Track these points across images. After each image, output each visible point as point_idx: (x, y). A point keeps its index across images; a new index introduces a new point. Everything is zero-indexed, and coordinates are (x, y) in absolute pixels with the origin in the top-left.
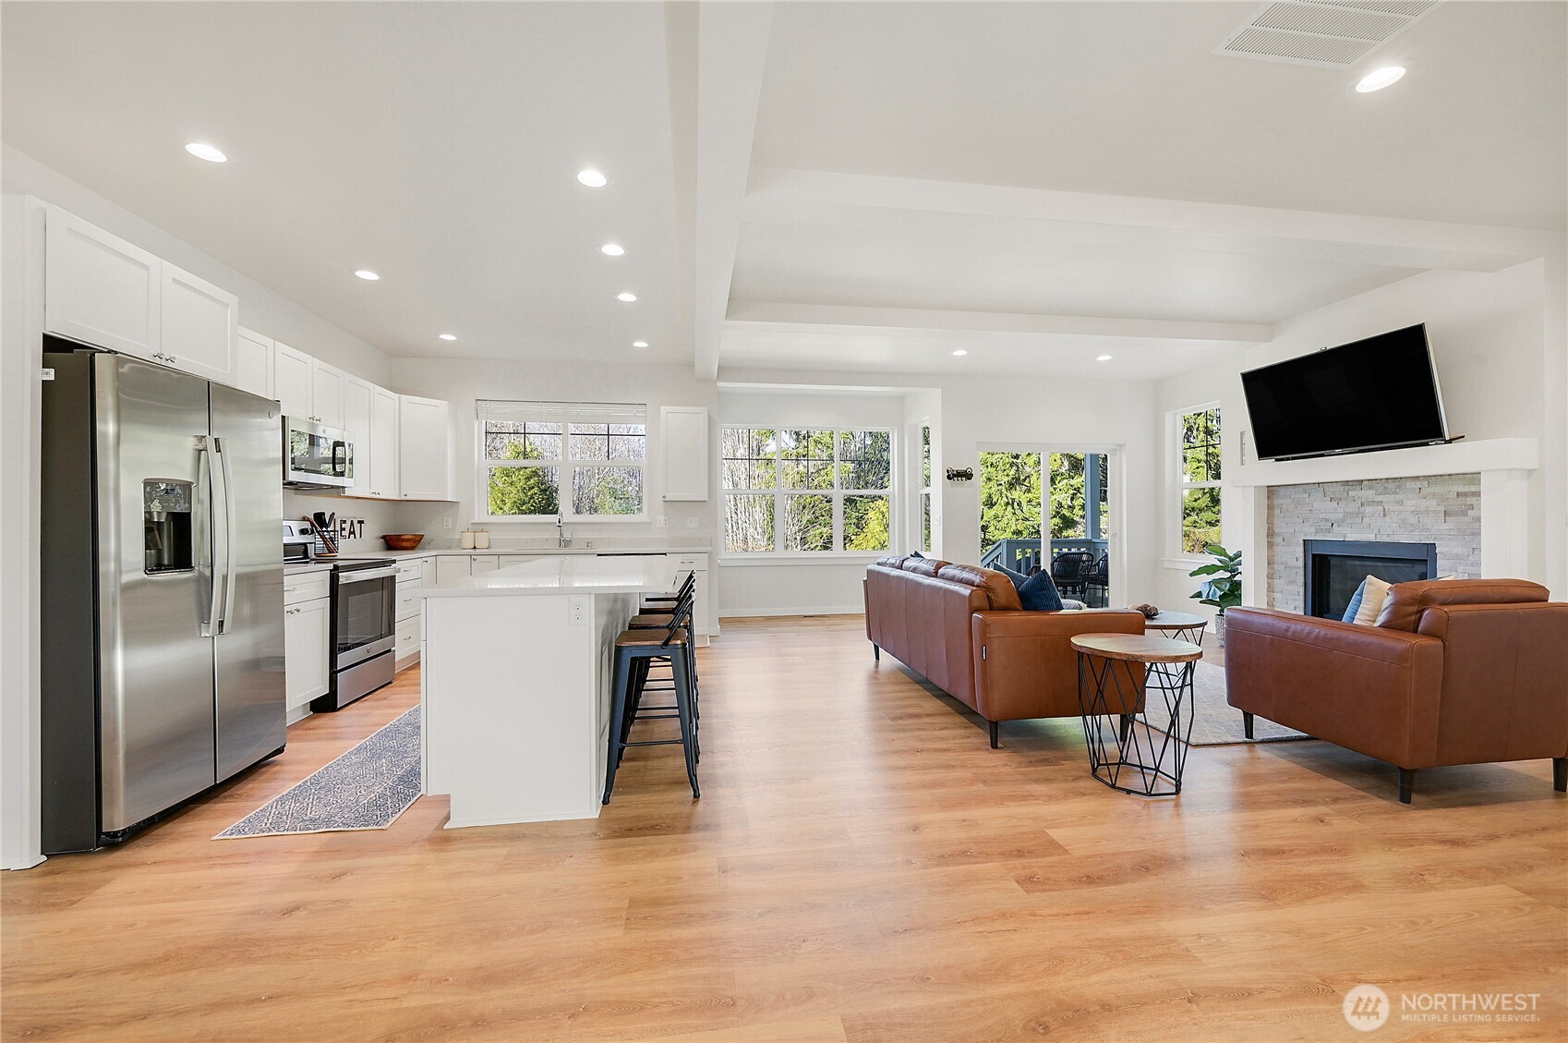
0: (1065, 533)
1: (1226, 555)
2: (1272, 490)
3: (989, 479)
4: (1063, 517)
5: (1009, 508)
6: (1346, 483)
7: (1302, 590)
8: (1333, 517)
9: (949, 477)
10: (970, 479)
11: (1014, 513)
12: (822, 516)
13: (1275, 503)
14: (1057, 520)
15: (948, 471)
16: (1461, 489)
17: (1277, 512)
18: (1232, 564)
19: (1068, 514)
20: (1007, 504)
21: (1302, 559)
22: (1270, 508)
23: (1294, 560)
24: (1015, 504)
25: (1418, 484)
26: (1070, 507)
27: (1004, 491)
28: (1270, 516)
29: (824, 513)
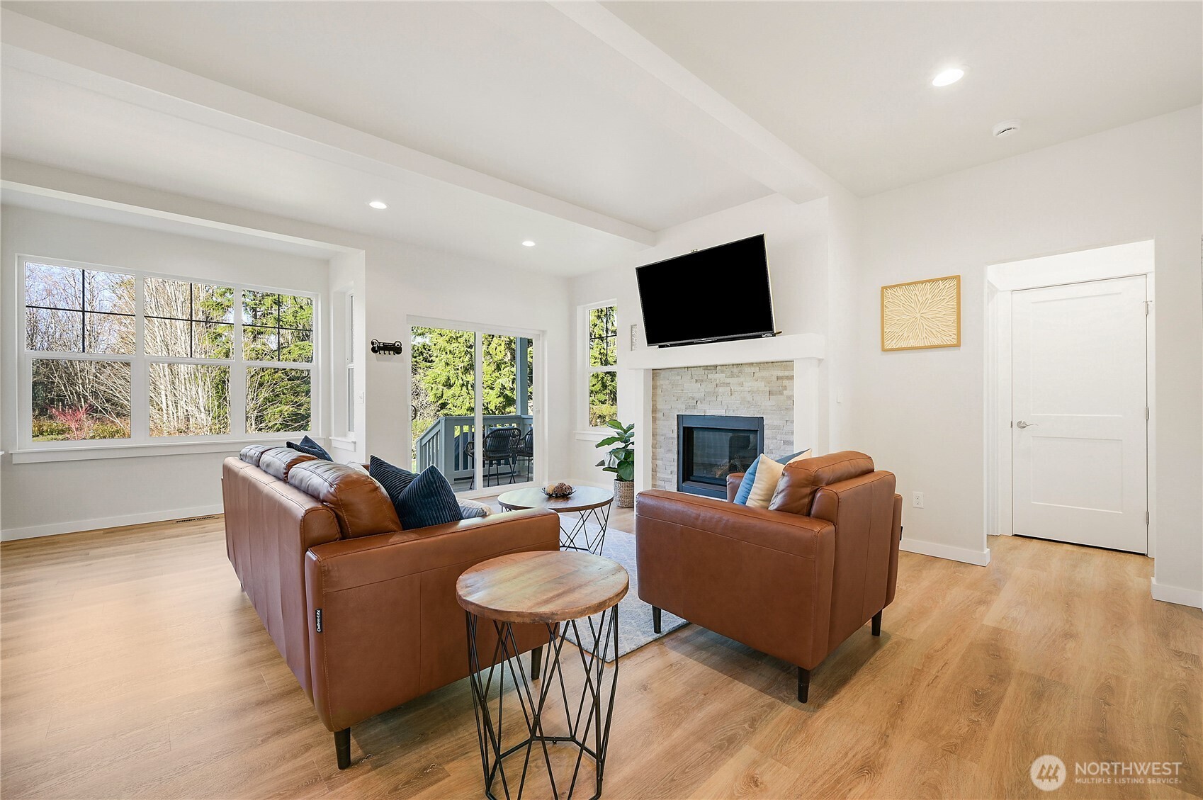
0: (507, 410)
1: (622, 428)
2: (655, 373)
3: (447, 364)
4: (506, 397)
5: (464, 388)
6: (706, 367)
7: (676, 457)
8: (697, 396)
9: (374, 350)
10: (399, 353)
11: (469, 393)
12: (284, 394)
13: (658, 384)
14: (501, 399)
15: (373, 343)
16: (780, 374)
17: (659, 391)
18: (625, 435)
19: (509, 394)
20: (463, 385)
21: (676, 431)
22: (654, 388)
23: (671, 432)
24: (469, 385)
25: (752, 369)
26: (512, 389)
27: (460, 374)
28: (654, 395)
29: (285, 391)
